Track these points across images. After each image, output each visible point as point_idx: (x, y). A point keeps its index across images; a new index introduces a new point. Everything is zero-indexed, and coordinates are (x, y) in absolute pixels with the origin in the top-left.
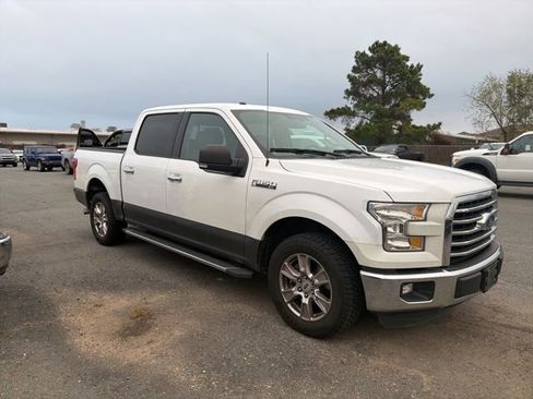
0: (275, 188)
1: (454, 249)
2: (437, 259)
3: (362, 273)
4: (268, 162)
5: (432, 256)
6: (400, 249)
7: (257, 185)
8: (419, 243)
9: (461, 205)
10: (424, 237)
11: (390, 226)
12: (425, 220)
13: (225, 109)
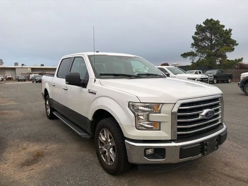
0: (95, 94)
1: (179, 130)
2: (167, 135)
3: (126, 141)
4: (95, 80)
5: (164, 133)
6: (148, 129)
7: (90, 92)
8: (157, 126)
9: (183, 105)
10: (160, 122)
11: (141, 115)
12: (160, 113)
13: (85, 55)
